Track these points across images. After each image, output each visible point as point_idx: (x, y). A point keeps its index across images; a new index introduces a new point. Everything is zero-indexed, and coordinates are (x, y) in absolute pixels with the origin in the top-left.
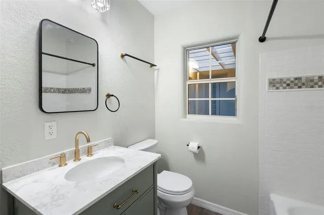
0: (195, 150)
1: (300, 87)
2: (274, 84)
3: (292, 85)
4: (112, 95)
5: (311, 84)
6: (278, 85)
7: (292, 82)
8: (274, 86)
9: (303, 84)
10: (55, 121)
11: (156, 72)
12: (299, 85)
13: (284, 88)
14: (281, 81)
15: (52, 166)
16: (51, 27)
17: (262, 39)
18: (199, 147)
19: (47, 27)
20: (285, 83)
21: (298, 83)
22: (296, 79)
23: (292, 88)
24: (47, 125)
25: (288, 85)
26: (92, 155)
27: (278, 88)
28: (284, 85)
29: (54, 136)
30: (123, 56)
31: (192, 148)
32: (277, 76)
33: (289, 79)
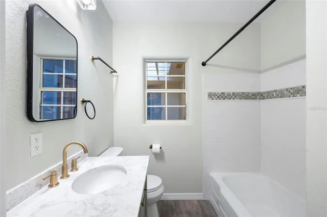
0: (158, 150)
1: (224, 99)
2: (211, 96)
3: (220, 97)
4: (89, 101)
5: (229, 97)
6: (213, 97)
7: (220, 95)
8: (211, 97)
9: (226, 97)
10: (40, 132)
11: (115, 78)
12: (224, 97)
13: (216, 99)
14: (215, 94)
15: (40, 188)
16: (41, 15)
17: (204, 64)
18: (160, 148)
19: (37, 14)
20: (217, 95)
21: (223, 96)
22: (222, 93)
23: (220, 99)
24: (33, 137)
25: (218, 97)
26: (77, 169)
27: (213, 99)
28: (217, 97)
29: (40, 152)
30: (93, 59)
31: (156, 150)
32: (213, 90)
33: (218, 93)
